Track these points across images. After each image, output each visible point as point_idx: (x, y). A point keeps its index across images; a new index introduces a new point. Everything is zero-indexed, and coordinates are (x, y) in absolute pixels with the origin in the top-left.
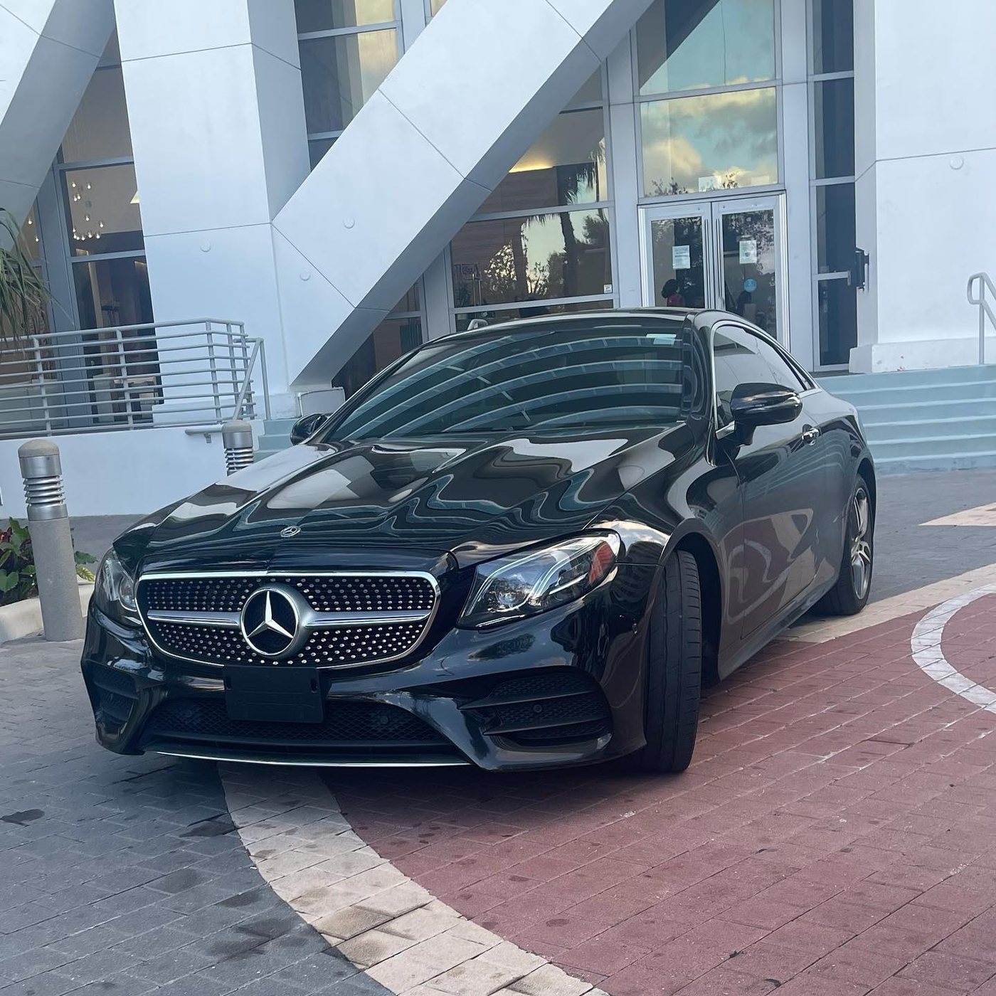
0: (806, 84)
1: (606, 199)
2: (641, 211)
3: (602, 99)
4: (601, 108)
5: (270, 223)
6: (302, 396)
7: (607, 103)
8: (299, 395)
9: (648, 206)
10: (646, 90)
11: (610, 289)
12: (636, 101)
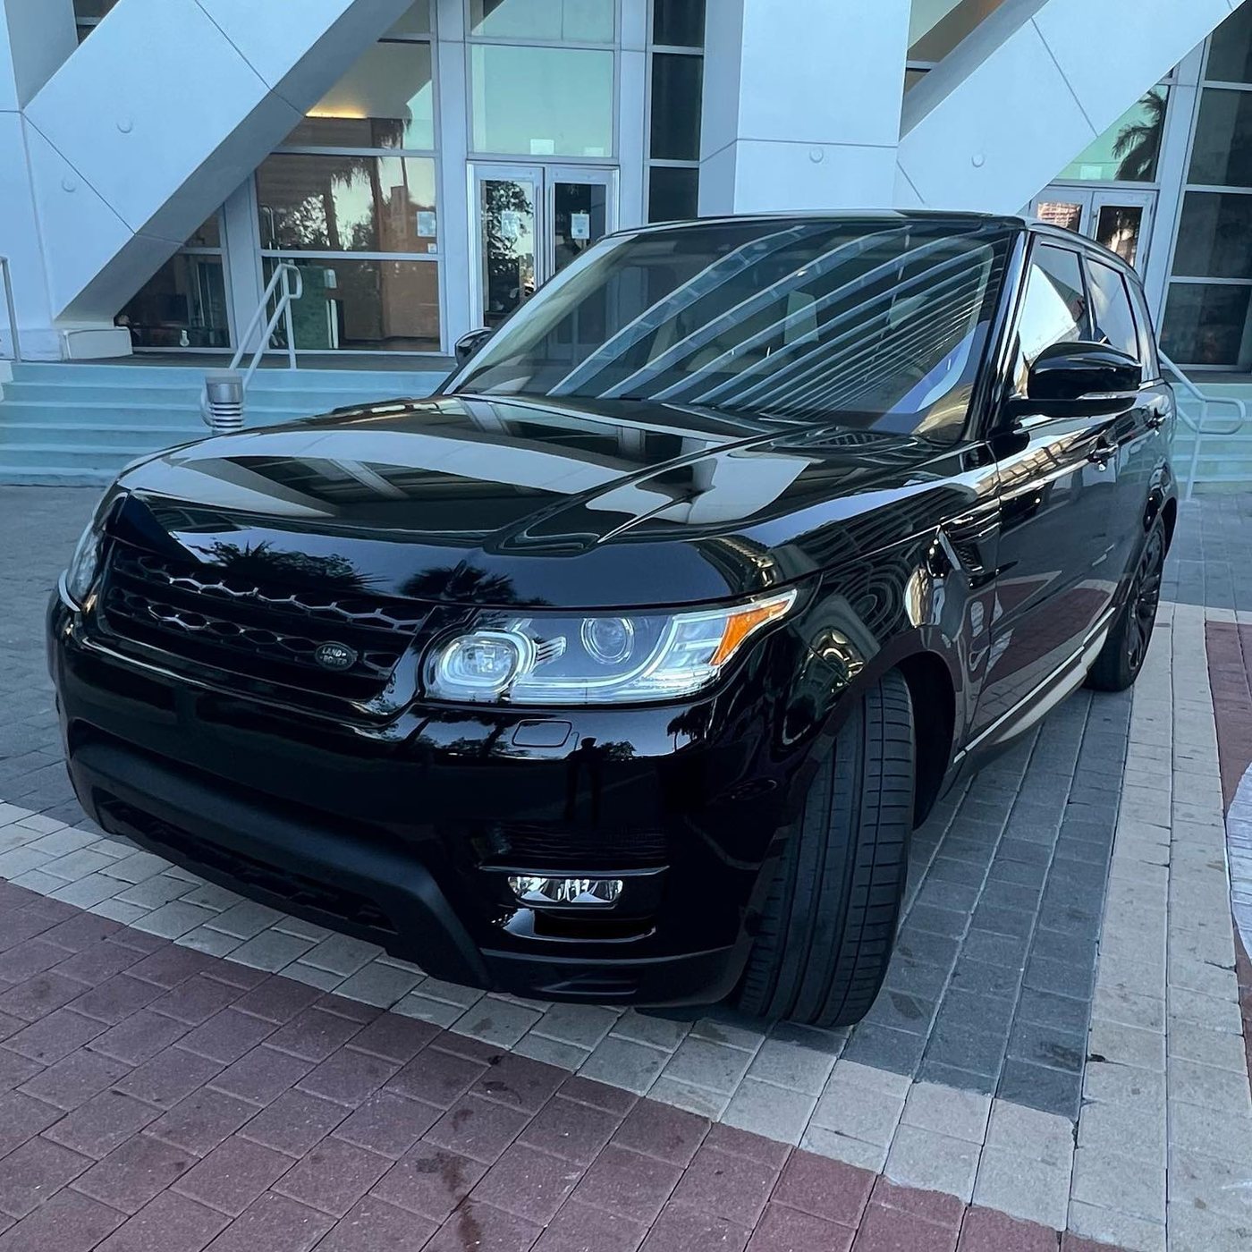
0: (644, 54)
1: (432, 148)
2: (470, 167)
3: (429, 31)
4: (428, 42)
5: (20, 112)
6: (70, 334)
7: (435, 37)
8: (66, 333)
9: (477, 162)
10: (479, 30)
11: (435, 249)
12: (466, 41)
